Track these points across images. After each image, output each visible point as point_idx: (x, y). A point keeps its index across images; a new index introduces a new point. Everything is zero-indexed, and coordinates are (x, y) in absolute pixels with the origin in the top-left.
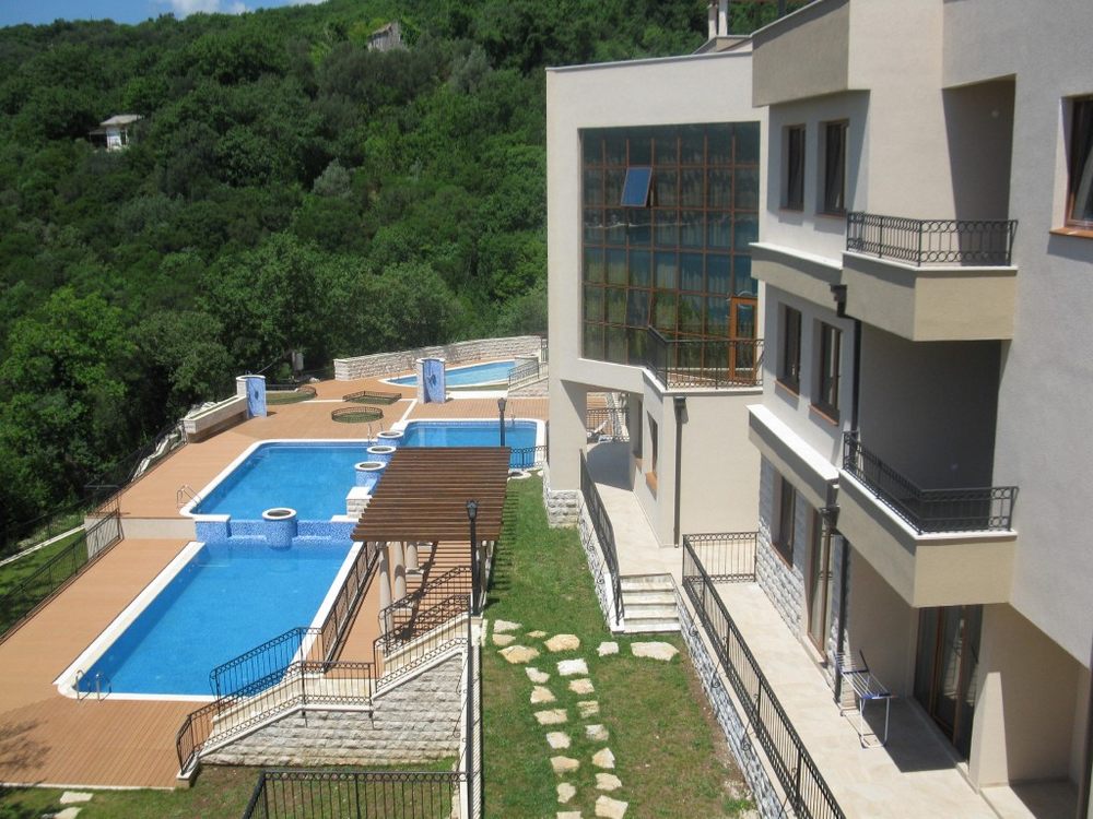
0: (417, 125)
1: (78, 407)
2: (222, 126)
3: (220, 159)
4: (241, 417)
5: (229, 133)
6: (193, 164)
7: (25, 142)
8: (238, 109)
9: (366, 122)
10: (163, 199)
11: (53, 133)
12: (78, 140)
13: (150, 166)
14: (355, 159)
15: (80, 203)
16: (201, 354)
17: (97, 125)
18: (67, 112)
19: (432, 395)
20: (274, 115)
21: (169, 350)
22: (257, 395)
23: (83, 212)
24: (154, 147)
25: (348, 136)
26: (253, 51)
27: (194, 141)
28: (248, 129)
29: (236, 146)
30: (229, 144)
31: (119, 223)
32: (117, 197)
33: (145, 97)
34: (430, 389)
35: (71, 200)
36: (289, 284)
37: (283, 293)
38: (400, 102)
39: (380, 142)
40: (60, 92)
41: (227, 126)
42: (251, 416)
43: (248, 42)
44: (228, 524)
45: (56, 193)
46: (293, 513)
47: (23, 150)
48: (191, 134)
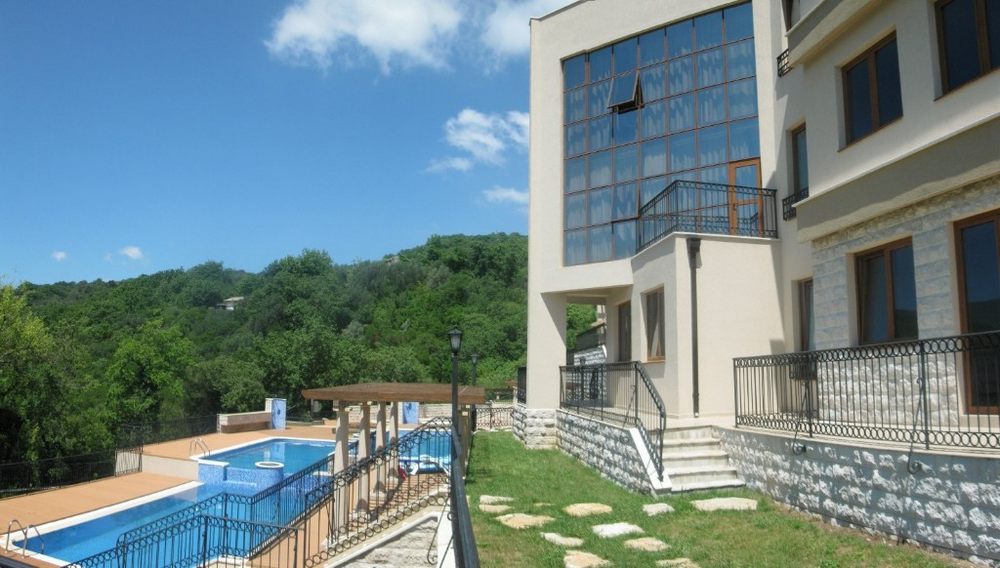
0: (406, 304)
1: (150, 401)
2: (290, 298)
3: (287, 317)
4: (266, 426)
5: (294, 302)
6: (271, 317)
7: (182, 306)
8: (301, 290)
9: (375, 302)
10: (250, 334)
11: (196, 302)
12: (210, 308)
13: (246, 319)
14: (367, 320)
15: (203, 336)
16: (246, 385)
17: (222, 301)
18: (206, 293)
19: (408, 419)
20: (321, 293)
21: (224, 380)
22: (279, 412)
23: (204, 340)
24: (250, 308)
25: (364, 309)
26: (313, 264)
27: (273, 305)
28: (306, 302)
29: (298, 309)
30: (293, 308)
31: (222, 346)
32: (224, 333)
33: (250, 285)
34: (407, 415)
35: (199, 334)
36: (313, 350)
37: (308, 354)
38: (397, 292)
39: (383, 312)
40: (204, 283)
41: (294, 298)
42: (274, 427)
43: (311, 259)
44: (225, 468)
45: (191, 330)
46: (281, 465)
47: (180, 310)
48: (272, 301)
